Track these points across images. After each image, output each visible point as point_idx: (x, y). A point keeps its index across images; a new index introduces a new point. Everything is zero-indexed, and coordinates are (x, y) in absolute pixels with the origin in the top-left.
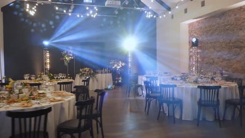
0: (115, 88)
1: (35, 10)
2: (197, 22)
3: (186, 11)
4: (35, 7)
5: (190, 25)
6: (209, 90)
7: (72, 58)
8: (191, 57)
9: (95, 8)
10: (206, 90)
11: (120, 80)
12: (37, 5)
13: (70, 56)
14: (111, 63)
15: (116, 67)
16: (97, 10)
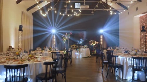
0: (91, 57)
1: (47, 14)
2: (145, 15)
3: (137, 9)
4: (47, 12)
5: (141, 18)
6: (141, 60)
7: (67, 39)
8: (141, 38)
9: (80, 11)
10: (139, 60)
11: (95, 52)
12: (48, 11)
13: (66, 38)
14: (89, 42)
15: (93, 45)
16: (81, 12)
